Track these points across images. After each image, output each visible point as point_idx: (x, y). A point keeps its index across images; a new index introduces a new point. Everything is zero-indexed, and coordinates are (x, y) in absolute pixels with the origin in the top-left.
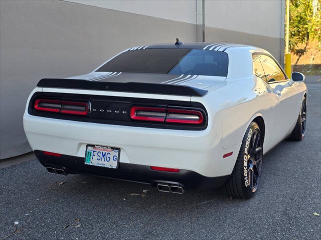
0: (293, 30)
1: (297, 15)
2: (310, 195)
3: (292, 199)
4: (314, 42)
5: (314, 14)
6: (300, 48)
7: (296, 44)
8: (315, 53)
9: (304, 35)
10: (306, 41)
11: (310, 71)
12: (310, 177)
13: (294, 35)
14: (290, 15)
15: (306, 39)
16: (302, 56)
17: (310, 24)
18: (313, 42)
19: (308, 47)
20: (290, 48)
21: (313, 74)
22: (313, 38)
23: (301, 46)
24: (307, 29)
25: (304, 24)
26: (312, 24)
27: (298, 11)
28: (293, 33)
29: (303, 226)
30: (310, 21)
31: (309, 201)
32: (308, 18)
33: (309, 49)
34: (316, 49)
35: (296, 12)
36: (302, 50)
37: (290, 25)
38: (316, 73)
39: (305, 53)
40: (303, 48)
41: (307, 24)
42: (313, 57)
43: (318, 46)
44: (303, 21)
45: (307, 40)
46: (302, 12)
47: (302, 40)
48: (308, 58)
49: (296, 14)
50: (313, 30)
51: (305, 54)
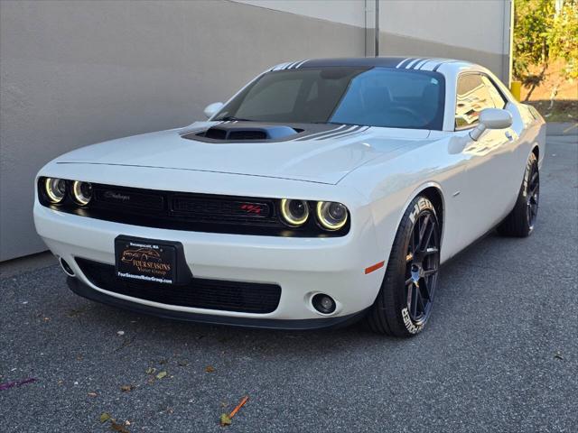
0: (521, 41)
1: (527, 14)
2: (572, 299)
3: (544, 305)
4: (558, 62)
5: (558, 13)
6: (532, 73)
7: (526, 66)
8: (559, 82)
9: (540, 49)
10: (543, 61)
11: (550, 115)
12: (569, 275)
13: (523, 51)
14: (515, 14)
15: (543, 56)
16: (536, 88)
17: (550, 30)
18: (556, 63)
19: (546, 72)
20: (515, 74)
21: (554, 121)
22: (556, 55)
23: (534, 70)
24: (545, 39)
25: (540, 31)
26: (554, 30)
27: (529, 7)
28: (521, 47)
29: (566, 339)
30: (550, 26)
31: (572, 307)
32: (548, 20)
33: (549, 75)
34: (561, 76)
35: (527, 9)
36: (535, 77)
37: (515, 32)
38: (561, 118)
39: (541, 82)
40: (538, 74)
41: (545, 31)
42: (555, 89)
43: (564, 70)
44: (538, 25)
45: (545, 60)
46: (537, 10)
47: (537, 60)
48: (547, 91)
49: (525, 12)
50: (555, 42)
51: (541, 85)
